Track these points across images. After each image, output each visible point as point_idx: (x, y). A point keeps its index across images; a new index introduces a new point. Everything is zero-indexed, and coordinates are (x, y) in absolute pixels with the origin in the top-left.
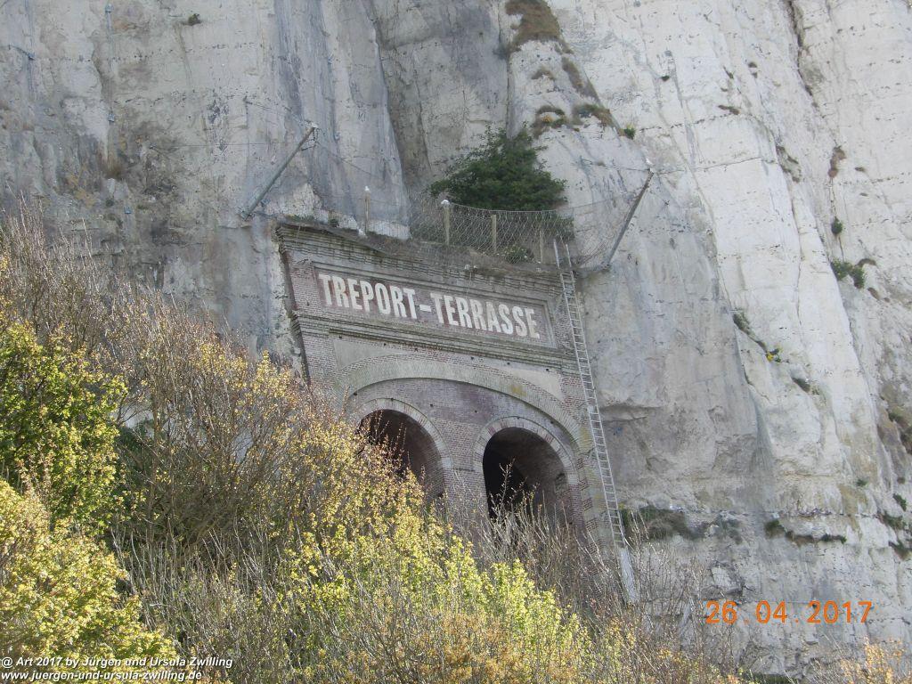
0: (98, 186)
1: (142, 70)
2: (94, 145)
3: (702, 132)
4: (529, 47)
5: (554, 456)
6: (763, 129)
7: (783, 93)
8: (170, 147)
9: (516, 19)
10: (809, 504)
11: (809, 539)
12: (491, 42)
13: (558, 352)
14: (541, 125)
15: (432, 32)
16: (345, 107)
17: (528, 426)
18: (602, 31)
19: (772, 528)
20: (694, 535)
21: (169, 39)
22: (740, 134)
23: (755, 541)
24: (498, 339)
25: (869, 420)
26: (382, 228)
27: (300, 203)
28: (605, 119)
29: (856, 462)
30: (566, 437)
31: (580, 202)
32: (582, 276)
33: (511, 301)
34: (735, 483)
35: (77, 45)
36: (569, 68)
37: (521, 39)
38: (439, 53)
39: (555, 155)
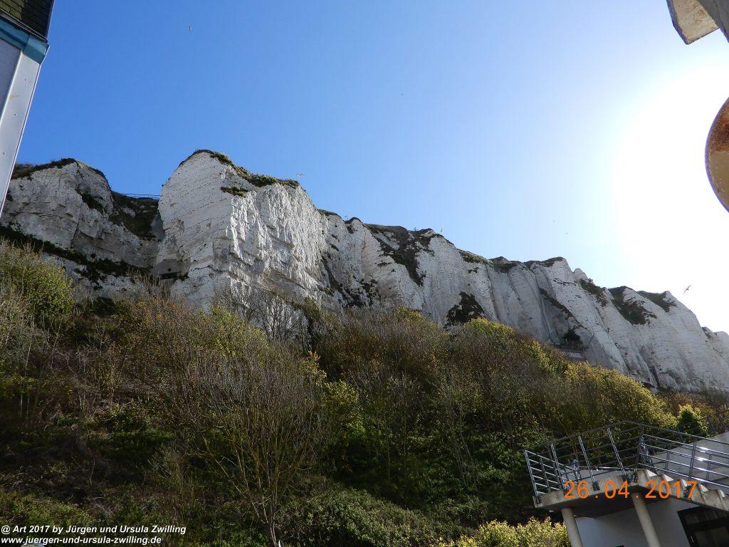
1: (525, 325)
3: (594, 327)
4: (569, 318)
6: (602, 326)
7: (600, 321)
9: (567, 314)
12: (564, 318)
14: (574, 328)
16: (550, 328)
18: (577, 315)
21: (528, 321)
22: (599, 327)
25: (625, 366)
26: (559, 344)
28: (582, 327)
31: (582, 339)
32: (586, 348)
33: (577, 353)
35: (516, 323)
36: (575, 320)
38: (557, 320)
39: (578, 332)
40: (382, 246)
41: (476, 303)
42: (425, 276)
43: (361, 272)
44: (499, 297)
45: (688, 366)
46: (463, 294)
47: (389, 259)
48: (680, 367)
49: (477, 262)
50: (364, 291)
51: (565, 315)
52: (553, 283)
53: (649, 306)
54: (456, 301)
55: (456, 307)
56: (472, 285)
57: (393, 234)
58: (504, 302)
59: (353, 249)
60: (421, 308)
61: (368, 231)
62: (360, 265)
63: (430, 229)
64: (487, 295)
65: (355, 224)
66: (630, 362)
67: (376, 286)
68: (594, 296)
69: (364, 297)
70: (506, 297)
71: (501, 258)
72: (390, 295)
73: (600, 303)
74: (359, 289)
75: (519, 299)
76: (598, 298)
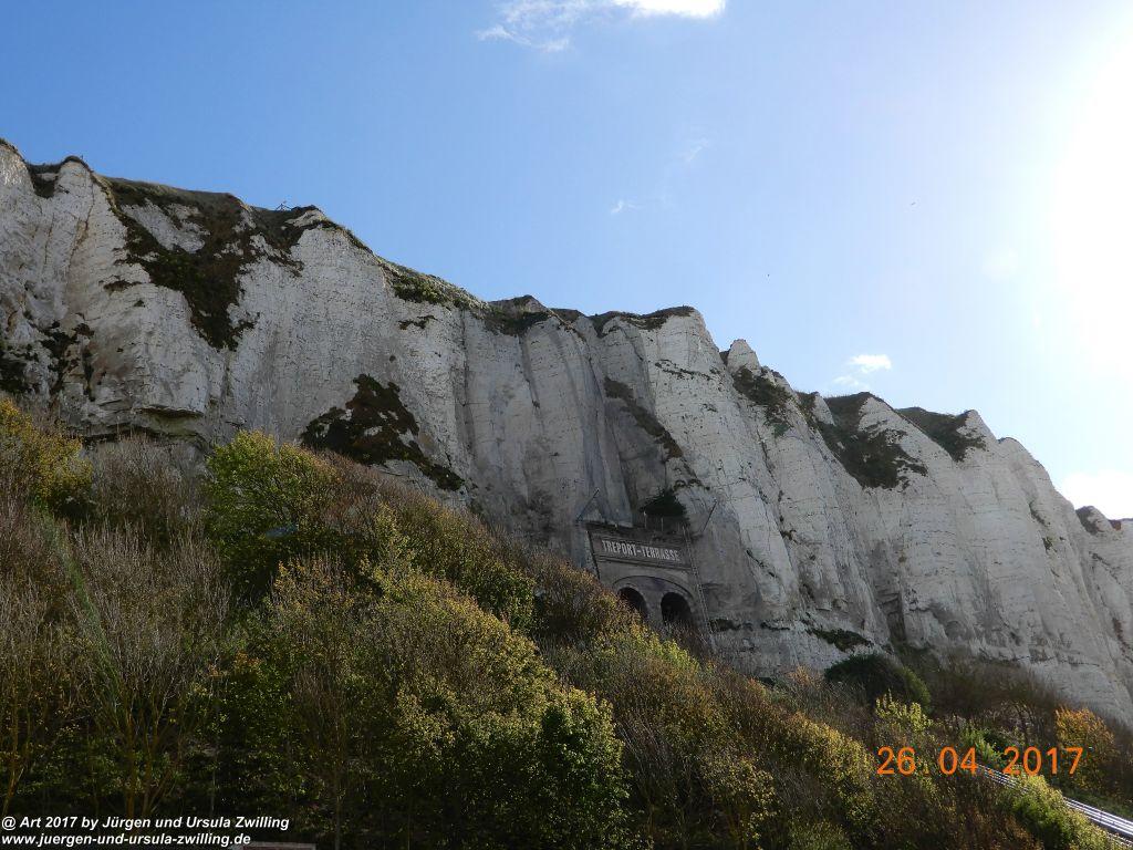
0: (525, 513)
1: (539, 472)
2: (523, 498)
3: (734, 487)
4: (672, 460)
5: (686, 602)
6: (755, 486)
7: (760, 474)
8: (549, 498)
9: (667, 450)
10: (776, 617)
11: (776, 629)
12: (659, 458)
13: (686, 565)
14: (677, 487)
15: (639, 456)
16: (609, 482)
17: (676, 592)
18: (697, 454)
19: (763, 626)
20: (736, 629)
21: (548, 461)
22: (746, 487)
23: (758, 631)
24: (664, 561)
25: (796, 587)
26: (623, 524)
27: (595, 516)
28: (700, 484)
29: (792, 602)
30: (690, 595)
31: (691, 512)
32: (693, 539)
33: (669, 548)
34: (750, 610)
35: (517, 464)
36: (686, 466)
37: (669, 457)
38: (641, 463)
39: (682, 497)
40: (130, 236)
41: (400, 408)
42: (251, 326)
43: (57, 303)
44: (481, 397)
45: (987, 596)
46: (364, 382)
47: (137, 272)
48: (965, 597)
49: (433, 301)
50: (45, 356)
51: (662, 450)
52: (653, 370)
53: (917, 443)
54: (337, 396)
55: (335, 412)
56: (399, 359)
57: (196, 211)
58: (492, 409)
59: (42, 238)
60: (201, 408)
61: (101, 197)
62: (59, 286)
63: (312, 208)
64: (443, 387)
65: (69, 175)
66: (817, 578)
67: (86, 341)
68: (760, 409)
69: (41, 368)
70: (501, 398)
71: (527, 299)
72: (117, 368)
73: (772, 429)
74: (29, 347)
75: (536, 404)
76: (768, 414)
